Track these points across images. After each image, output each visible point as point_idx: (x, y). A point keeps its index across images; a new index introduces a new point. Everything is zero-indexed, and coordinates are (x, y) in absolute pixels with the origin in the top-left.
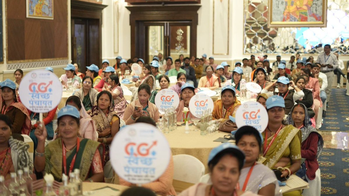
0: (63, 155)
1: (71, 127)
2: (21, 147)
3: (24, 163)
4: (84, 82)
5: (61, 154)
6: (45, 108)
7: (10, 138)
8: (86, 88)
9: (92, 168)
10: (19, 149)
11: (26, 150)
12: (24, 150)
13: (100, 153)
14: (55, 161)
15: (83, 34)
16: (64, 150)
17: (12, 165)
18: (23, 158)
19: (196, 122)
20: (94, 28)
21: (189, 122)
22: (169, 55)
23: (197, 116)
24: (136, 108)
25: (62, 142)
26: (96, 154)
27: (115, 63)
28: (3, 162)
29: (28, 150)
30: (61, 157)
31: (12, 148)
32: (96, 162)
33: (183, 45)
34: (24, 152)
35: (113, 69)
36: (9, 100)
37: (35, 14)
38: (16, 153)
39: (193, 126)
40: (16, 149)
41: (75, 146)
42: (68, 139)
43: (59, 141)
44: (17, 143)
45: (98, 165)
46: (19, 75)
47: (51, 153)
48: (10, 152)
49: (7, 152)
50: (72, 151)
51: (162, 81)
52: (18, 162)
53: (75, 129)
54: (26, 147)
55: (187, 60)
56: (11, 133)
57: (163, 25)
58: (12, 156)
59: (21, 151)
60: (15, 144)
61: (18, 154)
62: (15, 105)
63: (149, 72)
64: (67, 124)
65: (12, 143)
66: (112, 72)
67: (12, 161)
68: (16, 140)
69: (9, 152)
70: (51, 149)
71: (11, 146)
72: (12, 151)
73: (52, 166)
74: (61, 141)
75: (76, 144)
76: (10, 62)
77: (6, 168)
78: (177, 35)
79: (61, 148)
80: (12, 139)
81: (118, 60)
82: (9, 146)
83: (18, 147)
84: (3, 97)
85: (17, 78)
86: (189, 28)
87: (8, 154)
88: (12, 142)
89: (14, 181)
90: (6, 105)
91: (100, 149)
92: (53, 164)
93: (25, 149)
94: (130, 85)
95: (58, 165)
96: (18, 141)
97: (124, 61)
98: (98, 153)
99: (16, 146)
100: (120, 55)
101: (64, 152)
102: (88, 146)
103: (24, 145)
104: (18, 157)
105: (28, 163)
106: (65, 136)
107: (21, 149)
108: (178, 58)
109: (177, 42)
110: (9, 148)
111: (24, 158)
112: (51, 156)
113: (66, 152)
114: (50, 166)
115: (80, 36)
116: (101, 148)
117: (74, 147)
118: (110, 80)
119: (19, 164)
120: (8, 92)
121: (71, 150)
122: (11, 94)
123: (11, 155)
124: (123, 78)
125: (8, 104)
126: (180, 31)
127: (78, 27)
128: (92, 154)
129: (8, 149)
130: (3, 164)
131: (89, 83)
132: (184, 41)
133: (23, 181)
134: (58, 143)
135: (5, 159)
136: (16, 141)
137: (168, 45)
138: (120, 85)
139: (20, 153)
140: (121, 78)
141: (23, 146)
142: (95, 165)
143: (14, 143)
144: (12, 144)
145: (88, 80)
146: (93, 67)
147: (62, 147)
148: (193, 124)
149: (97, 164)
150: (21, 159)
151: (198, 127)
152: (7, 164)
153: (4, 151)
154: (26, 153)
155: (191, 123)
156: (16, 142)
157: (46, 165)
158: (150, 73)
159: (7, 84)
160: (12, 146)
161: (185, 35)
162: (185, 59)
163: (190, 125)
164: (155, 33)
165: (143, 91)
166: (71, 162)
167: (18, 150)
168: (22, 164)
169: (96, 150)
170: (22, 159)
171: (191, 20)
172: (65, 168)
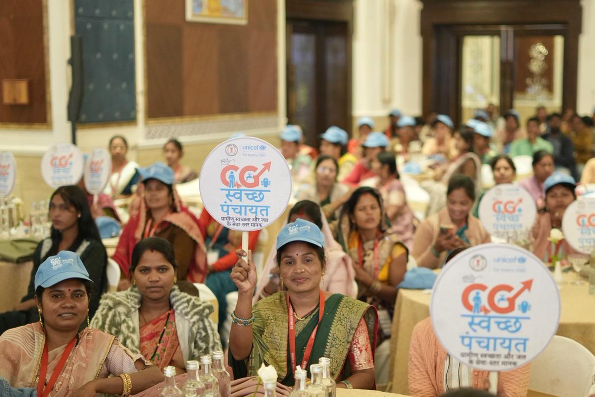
0: (289, 328)
1: (307, 268)
2: (196, 310)
3: (202, 345)
4: (320, 170)
5: (286, 324)
6: (254, 222)
7: (174, 290)
8: (325, 183)
9: (349, 359)
10: (192, 313)
11: (207, 317)
12: (202, 316)
13: (368, 326)
14: (273, 340)
15: (310, 58)
16: (291, 318)
17: (179, 347)
18: (201, 334)
19: (578, 264)
20: (335, 42)
21: (562, 265)
22: (511, 106)
23: (581, 250)
24: (443, 231)
25: (286, 300)
26: (360, 329)
27: (386, 124)
28: (159, 342)
29: (210, 316)
30: (286, 331)
31: (178, 311)
32: (359, 346)
33: (544, 81)
34: (202, 321)
35: (384, 140)
36: (159, 209)
37: (205, 11)
38: (187, 323)
39: (571, 273)
40: (187, 314)
41: (315, 309)
42: (300, 293)
43: (281, 297)
44: (188, 301)
45: (364, 352)
46: (173, 151)
47: (265, 323)
48: (175, 321)
49: (167, 320)
50: (308, 319)
51: (499, 169)
52: (190, 342)
53: (316, 273)
54: (207, 311)
55: (555, 119)
56: (175, 279)
57: (498, 33)
58: (177, 329)
59: (196, 318)
60: (183, 303)
61: (191, 325)
62: (174, 219)
63: (469, 146)
64: (299, 261)
65: (177, 301)
66: (383, 148)
67: (177, 338)
68: (186, 294)
69: (171, 320)
70: (263, 313)
71: (175, 307)
72: (178, 318)
73: (267, 349)
74: (284, 298)
75: (318, 306)
76: (152, 122)
77: (165, 353)
78: (529, 59)
79: (284, 311)
80: (177, 292)
81: (394, 118)
82: (171, 306)
83: (191, 310)
84: (148, 201)
85: (169, 159)
86: (559, 41)
87: (169, 325)
88: (177, 298)
89: (195, 378)
90: (153, 220)
91: (369, 318)
92: (268, 345)
93: (205, 314)
94: (420, 178)
95: (278, 348)
96: (189, 297)
97: (407, 120)
98: (363, 328)
99: (187, 307)
100: (397, 105)
101: (292, 323)
102: (342, 311)
103: (204, 305)
104: (191, 330)
105: (211, 345)
106: (293, 286)
107: (196, 314)
108: (531, 113)
109: (531, 74)
110: (172, 310)
111: (204, 334)
112: (264, 328)
113: (296, 321)
114: (262, 350)
115: (305, 61)
116: (370, 315)
117: (312, 312)
118: (376, 165)
119: (193, 345)
120: (158, 189)
121: (306, 317)
122: (164, 193)
123: (176, 327)
124: (406, 162)
125: (159, 217)
126: (539, 50)
127: (300, 39)
128: (352, 329)
129: (169, 314)
130: (160, 346)
131: (331, 170)
132: (548, 73)
133: (212, 378)
134: (278, 302)
135: (163, 334)
136: (186, 297)
137: (509, 82)
138: (398, 177)
139: (194, 323)
140: (400, 161)
141: (201, 308)
142: (356, 353)
143: (182, 300)
144: (178, 304)
145: (328, 164)
146: (333, 134)
147: (286, 311)
148: (571, 269)
149: (361, 351)
150: (196, 334)
151: (584, 276)
152: (169, 345)
153: (161, 317)
154: (207, 324)
155: (566, 266)
156: (185, 299)
157: (254, 345)
158: (470, 150)
159: (156, 173)
160: (177, 308)
161: (549, 59)
162: (549, 118)
163: (565, 271)
164: (478, 55)
165: (459, 194)
166: (305, 345)
167: (189, 316)
168: (199, 345)
169: (360, 321)
170: (198, 336)
171: (564, 23)
172: (293, 355)
